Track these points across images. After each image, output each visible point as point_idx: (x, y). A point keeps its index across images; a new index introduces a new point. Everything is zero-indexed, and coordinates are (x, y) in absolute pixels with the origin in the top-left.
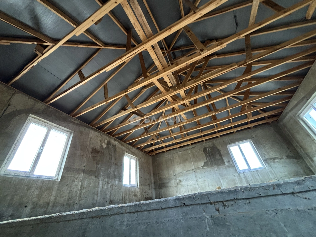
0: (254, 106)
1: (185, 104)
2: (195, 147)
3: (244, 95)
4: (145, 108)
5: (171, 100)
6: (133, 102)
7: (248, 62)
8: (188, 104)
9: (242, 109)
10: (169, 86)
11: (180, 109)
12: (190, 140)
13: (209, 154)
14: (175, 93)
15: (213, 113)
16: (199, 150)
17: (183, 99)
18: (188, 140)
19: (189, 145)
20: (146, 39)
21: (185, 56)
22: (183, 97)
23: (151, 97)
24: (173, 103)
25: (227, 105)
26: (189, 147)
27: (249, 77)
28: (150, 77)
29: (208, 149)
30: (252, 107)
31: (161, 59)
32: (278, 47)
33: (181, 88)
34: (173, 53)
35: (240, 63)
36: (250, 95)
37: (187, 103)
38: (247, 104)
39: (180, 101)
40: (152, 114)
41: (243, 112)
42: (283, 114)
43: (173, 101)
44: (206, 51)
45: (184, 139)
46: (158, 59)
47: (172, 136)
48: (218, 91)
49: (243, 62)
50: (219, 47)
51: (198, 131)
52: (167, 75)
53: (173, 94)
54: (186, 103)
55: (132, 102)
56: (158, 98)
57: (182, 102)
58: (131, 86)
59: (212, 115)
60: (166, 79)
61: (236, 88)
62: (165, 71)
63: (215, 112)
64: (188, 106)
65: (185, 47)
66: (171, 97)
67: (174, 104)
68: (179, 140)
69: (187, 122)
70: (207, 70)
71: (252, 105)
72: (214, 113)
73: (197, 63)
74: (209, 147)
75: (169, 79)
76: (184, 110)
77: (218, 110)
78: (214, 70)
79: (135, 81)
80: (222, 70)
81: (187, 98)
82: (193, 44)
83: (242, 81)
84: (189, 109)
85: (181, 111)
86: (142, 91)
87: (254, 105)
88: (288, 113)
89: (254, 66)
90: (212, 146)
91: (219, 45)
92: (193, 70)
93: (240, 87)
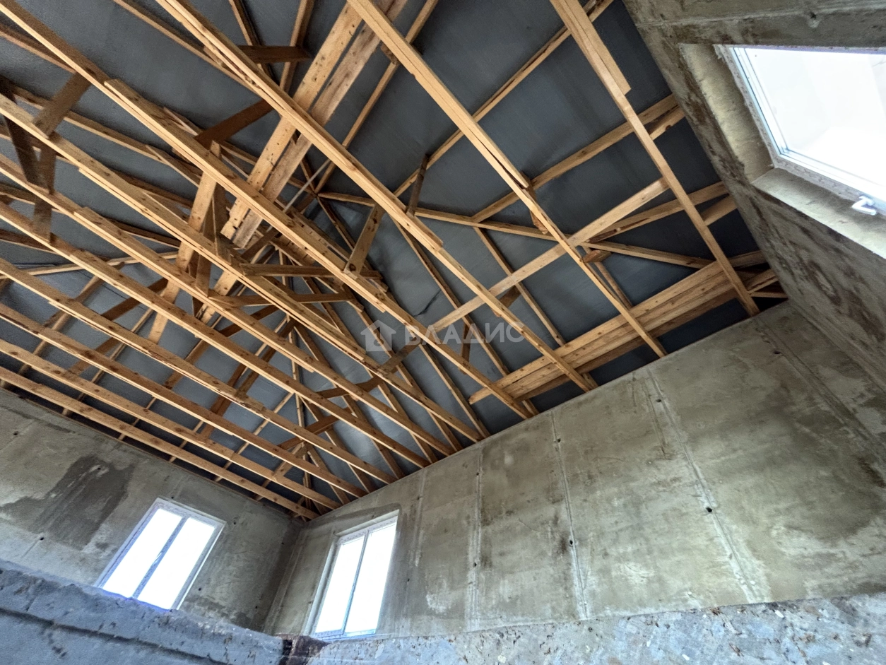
0: (309, 460)
1: (204, 307)
2: (68, 431)
3: (317, 420)
4: (81, 174)
5: (185, 260)
6: (66, 119)
7: (380, 372)
8: (207, 316)
9: (287, 444)
10: (222, 232)
11: (173, 303)
12: (86, 400)
13: (81, 484)
14: (216, 260)
15: (230, 392)
16: (65, 450)
17: (211, 293)
18: (79, 392)
19: (60, 409)
20: (304, 109)
21: (325, 241)
22: (217, 291)
23: (151, 190)
24: (180, 269)
25: (273, 409)
26: (47, 416)
27: (355, 397)
28: (211, 157)
29: (95, 468)
30: (304, 457)
31: (280, 172)
32: (423, 397)
33: (240, 267)
34: (318, 208)
35: (370, 361)
36: (326, 432)
37: (208, 310)
38: (306, 442)
39: (199, 285)
40: (76, 213)
41: (281, 450)
42: (327, 516)
43: (185, 264)
44: (356, 278)
45: (68, 378)
46: (274, 162)
47: (40, 336)
48: (295, 364)
49: (374, 364)
50: (376, 300)
51: (143, 401)
52: (249, 210)
53: (206, 253)
54: (207, 307)
55: (66, 115)
56: (157, 211)
57: (201, 296)
58: (132, 94)
59: (223, 393)
60: (236, 214)
61: (320, 393)
62: (254, 198)
63: (236, 395)
64: (200, 318)
65: (344, 230)
66: (195, 253)
67: (178, 273)
68: (47, 368)
69: (144, 348)
70: (326, 310)
71: (309, 453)
72: (231, 396)
73: (326, 276)
74: (111, 466)
75: (242, 223)
76: (182, 315)
77: (247, 397)
78: (334, 325)
79: (168, 111)
80: (338, 337)
81: (222, 300)
82: (356, 242)
83: (343, 392)
84: (195, 325)
85: (169, 309)
86: (147, 147)
87: (311, 457)
88: (334, 519)
89: (380, 392)
90: (119, 468)
91: (377, 298)
92: (304, 275)
93: (329, 399)
